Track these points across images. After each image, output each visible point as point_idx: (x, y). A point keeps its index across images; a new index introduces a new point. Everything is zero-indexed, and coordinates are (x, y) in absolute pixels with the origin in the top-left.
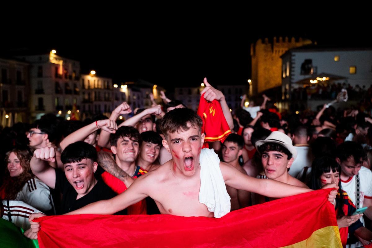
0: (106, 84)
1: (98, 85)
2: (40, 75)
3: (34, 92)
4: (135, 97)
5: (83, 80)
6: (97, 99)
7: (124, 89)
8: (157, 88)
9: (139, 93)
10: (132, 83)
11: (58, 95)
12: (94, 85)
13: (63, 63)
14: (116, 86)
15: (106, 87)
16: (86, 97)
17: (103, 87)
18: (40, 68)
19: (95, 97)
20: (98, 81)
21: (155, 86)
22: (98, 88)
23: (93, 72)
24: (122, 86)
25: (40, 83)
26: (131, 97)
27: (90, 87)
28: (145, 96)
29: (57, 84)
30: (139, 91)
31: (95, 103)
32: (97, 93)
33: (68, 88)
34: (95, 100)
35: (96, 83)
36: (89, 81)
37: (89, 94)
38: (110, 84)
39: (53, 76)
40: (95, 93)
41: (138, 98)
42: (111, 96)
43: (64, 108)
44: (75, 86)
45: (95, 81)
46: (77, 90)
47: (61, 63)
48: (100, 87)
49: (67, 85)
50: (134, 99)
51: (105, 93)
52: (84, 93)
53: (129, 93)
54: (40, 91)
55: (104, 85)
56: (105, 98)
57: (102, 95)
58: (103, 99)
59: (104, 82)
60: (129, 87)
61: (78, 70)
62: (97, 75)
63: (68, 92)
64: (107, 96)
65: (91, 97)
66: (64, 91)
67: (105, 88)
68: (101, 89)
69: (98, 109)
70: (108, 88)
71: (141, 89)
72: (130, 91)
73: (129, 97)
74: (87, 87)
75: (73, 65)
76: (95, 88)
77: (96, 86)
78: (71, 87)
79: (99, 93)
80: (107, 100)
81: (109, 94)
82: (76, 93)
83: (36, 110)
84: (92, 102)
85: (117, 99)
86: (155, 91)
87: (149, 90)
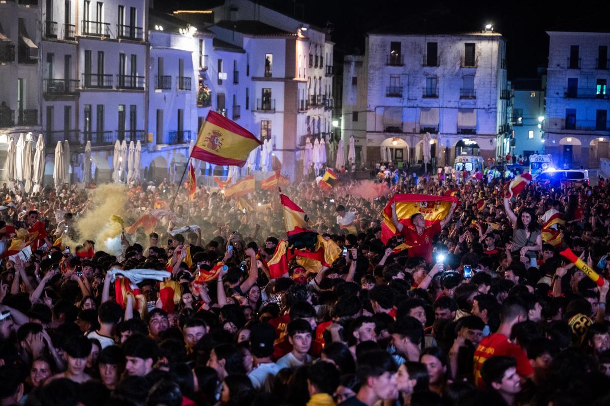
0: (125, 20)
1: (99, 23)
4: (223, 76)
5: (49, 1)
6: (94, 80)
7: (187, 39)
8: (308, 39)
9: (237, 56)
12: (86, 23)
15: (126, 31)
16: (58, 75)
17: (114, 33)
19: (88, 74)
22: (96, 37)
24: (180, 32)
26: (209, 73)
27: (72, 31)
28: (260, 70)
30: (240, 49)
31: (89, 99)
34: (88, 85)
35: (91, 15)
36: (67, 4)
37: (68, 63)
40: (88, 54)
41: (236, 77)
42: (141, 69)
46: (31, 44)
48: (104, 29)
50: (220, 82)
51: (122, 56)
52: (50, 58)
55: (120, 26)
56: (121, 76)
57: (111, 68)
58: (115, 83)
59: (120, 10)
60: (201, 37)
64: (127, 67)
65: (73, 77)
67: (121, 36)
68: (107, 37)
71: (247, 41)
73: (203, 72)
74: (60, 34)
76: (86, 35)
77: (92, 29)
79: (101, 54)
80: (127, 85)
81: (134, 58)
82: (27, 57)
84: (77, 94)
85: (163, 82)
86: (300, 48)
87: (282, 42)
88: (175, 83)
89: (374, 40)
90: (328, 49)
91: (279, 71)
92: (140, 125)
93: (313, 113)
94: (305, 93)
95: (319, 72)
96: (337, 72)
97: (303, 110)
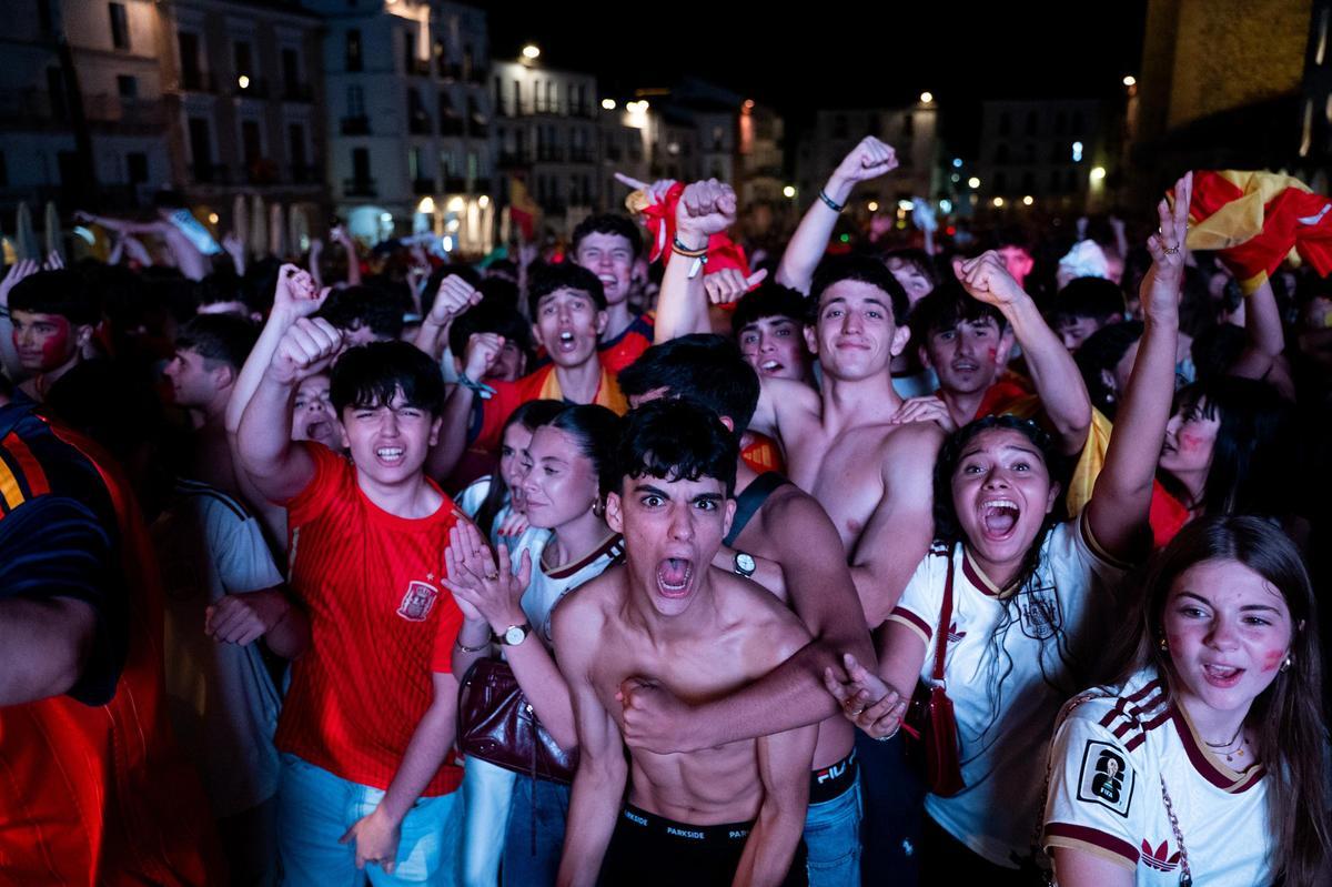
0: (575, 97)
1: (548, 100)
2: (355, 64)
3: (335, 127)
4: (674, 148)
5: (499, 81)
6: (546, 153)
7: (638, 115)
8: (753, 113)
9: (688, 131)
10: (663, 92)
11: (418, 140)
12: (536, 100)
13: (431, 14)
14: (609, 104)
15: (576, 108)
16: (511, 148)
17: (564, 110)
18: (354, 36)
19: (540, 148)
20: (549, 84)
21: (749, 104)
22: (547, 113)
23: (531, 52)
24: (631, 106)
25: (357, 94)
26: (661, 147)
27: (523, 108)
28: (709, 144)
29: (414, 98)
30: (690, 125)
31: (539, 169)
32: (546, 134)
33: (450, 112)
34: (541, 158)
35: (542, 94)
36: (517, 84)
37: (520, 136)
38: (591, 98)
39: (400, 64)
40: (540, 130)
41: (686, 151)
42: (593, 143)
43: (439, 186)
44: (473, 106)
45: (537, 83)
46: (481, 119)
47: (423, 15)
48: (554, 107)
49: (445, 100)
50: (671, 155)
51: (573, 131)
52: (501, 132)
53: (652, 131)
54: (357, 125)
55: (570, 103)
56: (573, 149)
57: (562, 140)
58: (567, 154)
59: (570, 88)
60: (653, 110)
61: (480, 43)
62: (543, 62)
63: (451, 128)
64: (578, 141)
65: (525, 147)
66: (436, 125)
67: (571, 114)
68: (557, 115)
69: (548, 193)
70: (581, 112)
71: (697, 117)
72: (656, 125)
73: (655, 146)
74: (510, 109)
75: (465, 24)
76: (538, 113)
77: (542, 106)
78: (458, 110)
79: (552, 130)
80: (581, 157)
81: (585, 132)
82: (477, 131)
83: (348, 194)
84: (528, 166)
85: (614, 154)
86: (746, 122)
87: (727, 118)
88: (625, 154)
89: (823, 115)
90: (778, 125)
91: (727, 143)
92: (593, 191)
93: (762, 182)
94: (752, 163)
95: (767, 145)
96: (787, 144)
97: (750, 177)
